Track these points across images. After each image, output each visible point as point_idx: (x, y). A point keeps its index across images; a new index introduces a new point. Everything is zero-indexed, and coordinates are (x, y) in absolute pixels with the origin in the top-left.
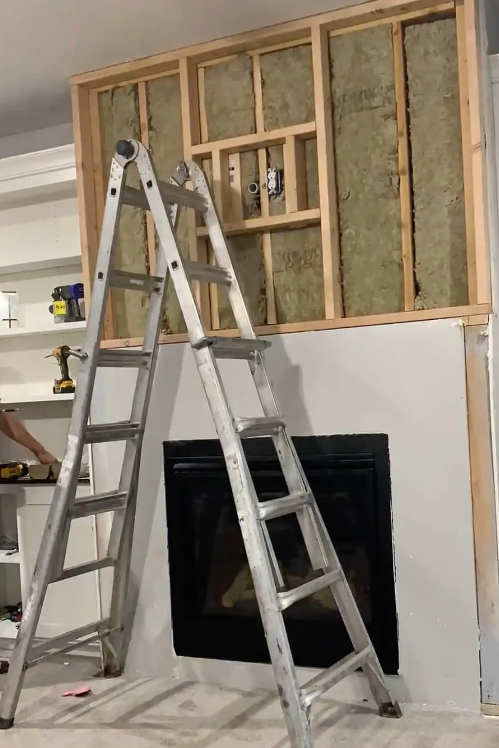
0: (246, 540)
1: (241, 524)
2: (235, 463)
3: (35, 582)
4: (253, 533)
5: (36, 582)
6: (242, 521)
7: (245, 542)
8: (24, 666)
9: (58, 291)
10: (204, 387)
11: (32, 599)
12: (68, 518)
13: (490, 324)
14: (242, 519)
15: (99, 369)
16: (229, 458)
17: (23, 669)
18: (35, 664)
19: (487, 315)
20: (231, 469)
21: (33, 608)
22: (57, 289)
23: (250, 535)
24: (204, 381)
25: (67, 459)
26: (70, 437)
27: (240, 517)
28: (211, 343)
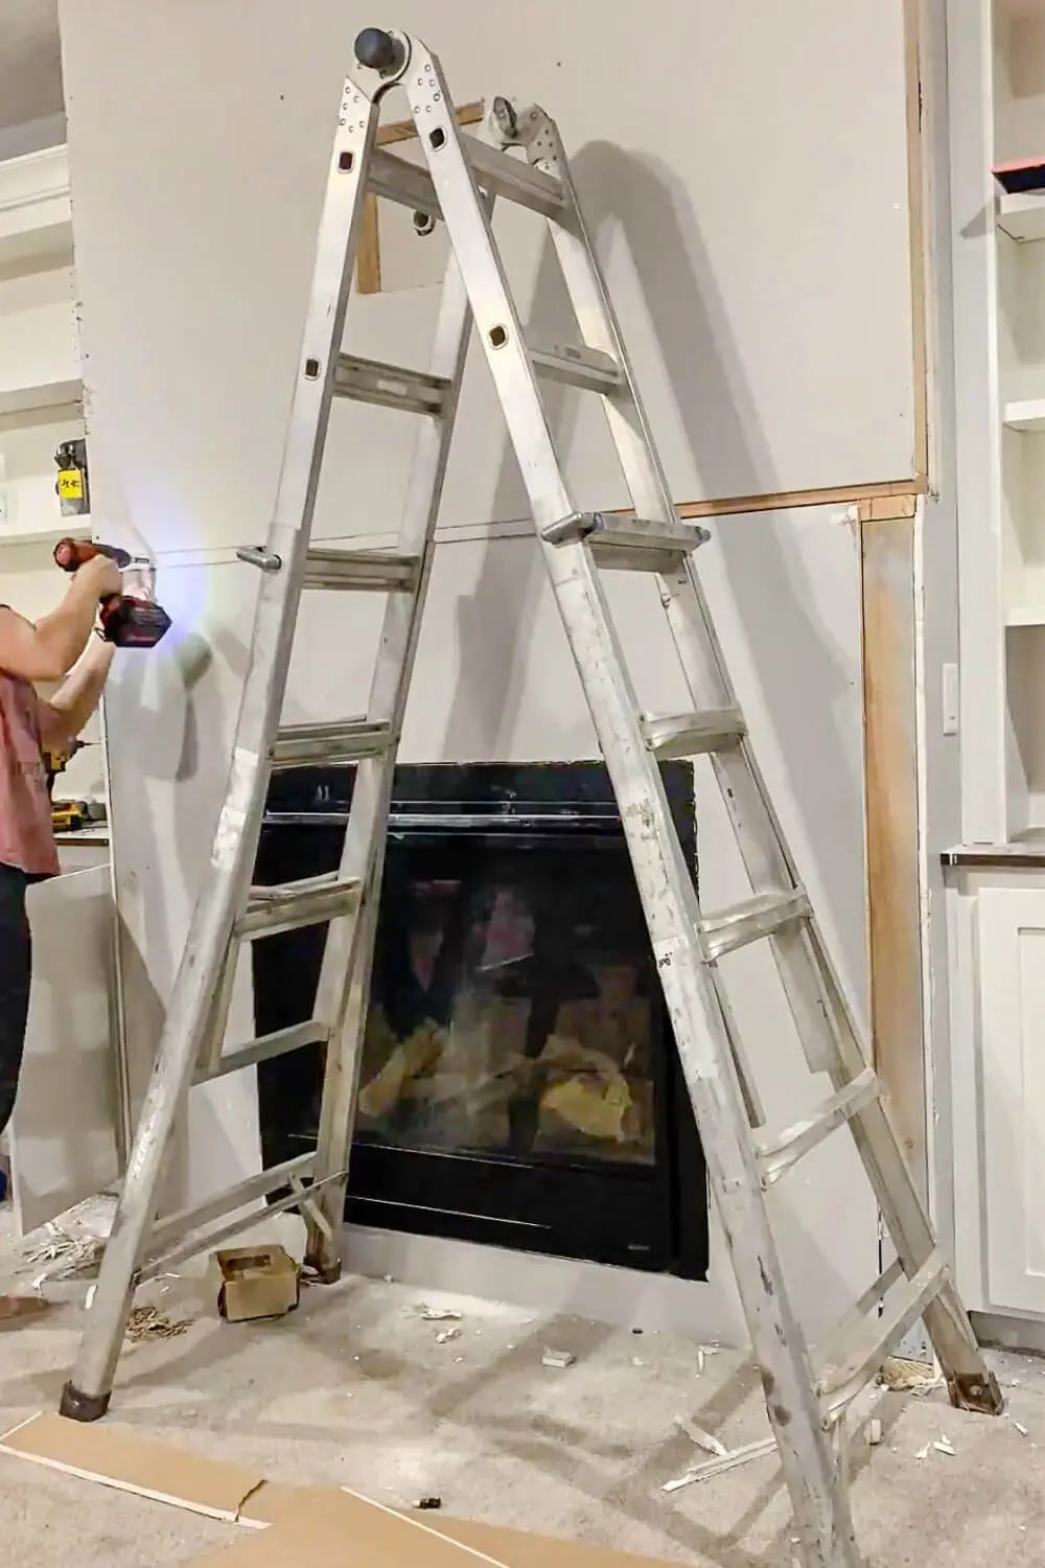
0: (677, 1010)
1: (663, 971)
2: (647, 823)
3: (158, 1087)
4: (695, 997)
5: (161, 1085)
6: (665, 965)
7: (673, 1016)
8: (132, 1276)
9: (67, 450)
10: (569, 637)
11: (152, 1125)
12: (233, 940)
13: (919, 519)
14: (667, 961)
15: (306, 595)
16: (632, 810)
17: (130, 1284)
18: (156, 1271)
19: (913, 497)
20: (638, 835)
21: (155, 1146)
22: (65, 446)
23: (686, 1000)
24: (569, 623)
25: (233, 806)
26: (240, 753)
27: (659, 956)
28: (588, 531)
